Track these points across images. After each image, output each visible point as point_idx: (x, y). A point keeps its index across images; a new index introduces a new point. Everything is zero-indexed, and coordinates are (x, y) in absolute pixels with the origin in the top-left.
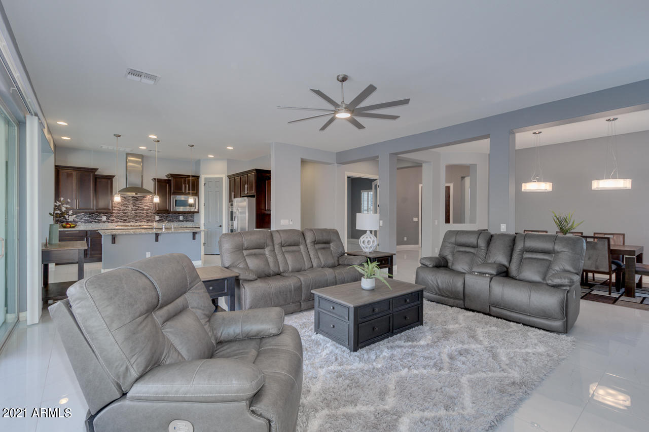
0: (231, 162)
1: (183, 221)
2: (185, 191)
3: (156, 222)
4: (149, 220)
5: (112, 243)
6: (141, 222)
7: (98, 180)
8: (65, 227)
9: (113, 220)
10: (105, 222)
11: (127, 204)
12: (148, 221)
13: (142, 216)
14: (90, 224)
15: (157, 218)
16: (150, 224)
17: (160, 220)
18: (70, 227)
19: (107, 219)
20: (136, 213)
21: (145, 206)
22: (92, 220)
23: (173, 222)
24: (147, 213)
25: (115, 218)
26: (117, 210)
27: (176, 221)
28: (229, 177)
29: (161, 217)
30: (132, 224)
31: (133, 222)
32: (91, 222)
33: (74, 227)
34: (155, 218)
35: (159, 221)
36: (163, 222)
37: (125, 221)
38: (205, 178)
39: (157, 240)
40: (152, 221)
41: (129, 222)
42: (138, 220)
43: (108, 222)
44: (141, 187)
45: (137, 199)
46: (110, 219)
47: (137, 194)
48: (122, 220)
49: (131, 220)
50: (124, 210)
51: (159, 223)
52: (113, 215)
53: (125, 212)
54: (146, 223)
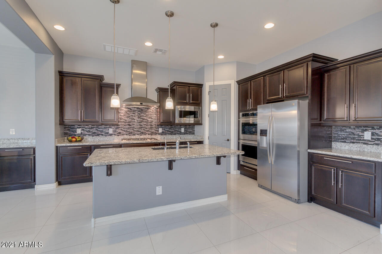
0: (240, 65)
1: (184, 134)
2: (189, 101)
3: (159, 134)
5: (107, 175)
6: (145, 134)
7: (104, 89)
8: (71, 141)
9: (120, 133)
10: (111, 135)
11: (132, 116)
12: (152, 134)
13: (146, 128)
14: (97, 137)
15: (160, 130)
16: (154, 136)
17: (163, 132)
18: (76, 141)
19: (114, 131)
20: (141, 126)
21: (149, 118)
22: (100, 133)
23: (175, 134)
24: (152, 125)
25: (121, 131)
26: (123, 122)
27: (178, 133)
28: (239, 83)
29: (164, 129)
30: (137, 136)
31: (138, 134)
32: (98, 135)
33: (80, 141)
34: (158, 131)
35: (162, 134)
36: (165, 134)
37: (130, 133)
38: (210, 86)
39: (170, 168)
40: (156, 134)
41: (134, 135)
42: (142, 133)
43: (115, 135)
44: (146, 97)
45: (142, 110)
46: (116, 132)
47: (142, 104)
48: (128, 133)
49: (136, 133)
50: (130, 122)
51: (162, 136)
52: (119, 128)
53: (131, 124)
54: (150, 136)
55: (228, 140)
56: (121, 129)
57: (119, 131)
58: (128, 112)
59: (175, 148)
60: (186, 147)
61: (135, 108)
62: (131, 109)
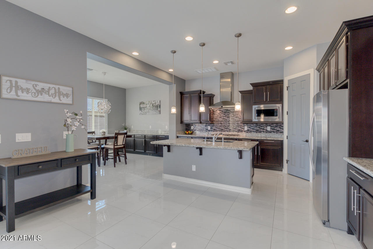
1: (270, 132)
2: (266, 100)
3: (245, 132)
4: (239, 130)
8: (186, 134)
9: (215, 130)
10: (209, 131)
11: (223, 116)
14: (201, 132)
15: (246, 128)
16: (240, 133)
17: (248, 130)
19: (211, 128)
22: (203, 129)
23: (260, 132)
24: (238, 124)
25: (215, 128)
26: (217, 121)
27: (264, 132)
29: (250, 127)
30: (227, 133)
31: (227, 131)
34: (244, 129)
35: (248, 131)
36: (251, 132)
38: (288, 81)
40: (242, 131)
43: (212, 131)
46: (212, 129)
47: (222, 107)
48: (220, 130)
49: (226, 130)
50: (221, 121)
51: (247, 134)
52: (214, 125)
53: (222, 123)
54: (237, 133)
55: (307, 141)
56: (216, 127)
57: (214, 128)
58: (221, 114)
59: (212, 141)
60: (222, 141)
61: (225, 110)
62: (222, 111)
